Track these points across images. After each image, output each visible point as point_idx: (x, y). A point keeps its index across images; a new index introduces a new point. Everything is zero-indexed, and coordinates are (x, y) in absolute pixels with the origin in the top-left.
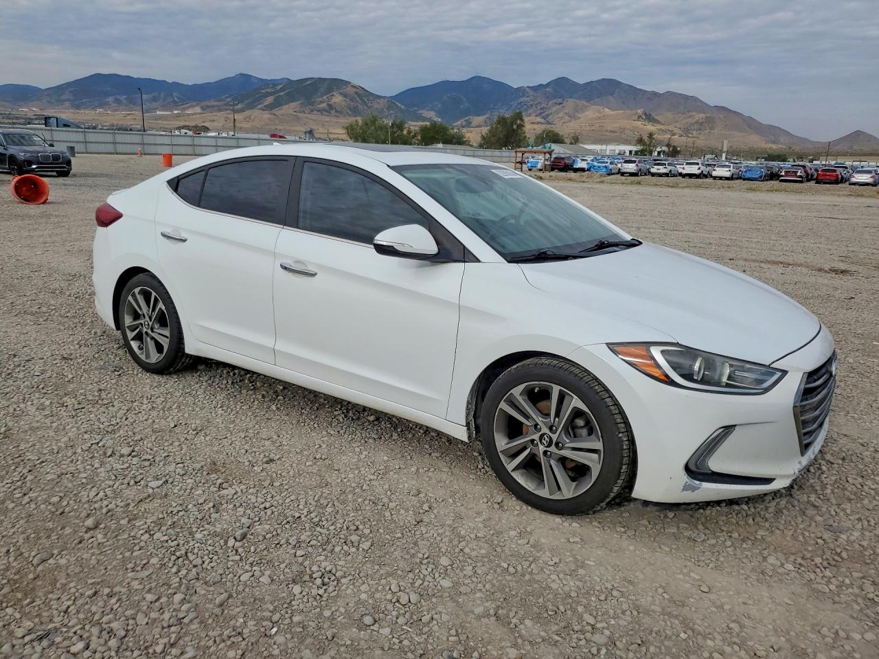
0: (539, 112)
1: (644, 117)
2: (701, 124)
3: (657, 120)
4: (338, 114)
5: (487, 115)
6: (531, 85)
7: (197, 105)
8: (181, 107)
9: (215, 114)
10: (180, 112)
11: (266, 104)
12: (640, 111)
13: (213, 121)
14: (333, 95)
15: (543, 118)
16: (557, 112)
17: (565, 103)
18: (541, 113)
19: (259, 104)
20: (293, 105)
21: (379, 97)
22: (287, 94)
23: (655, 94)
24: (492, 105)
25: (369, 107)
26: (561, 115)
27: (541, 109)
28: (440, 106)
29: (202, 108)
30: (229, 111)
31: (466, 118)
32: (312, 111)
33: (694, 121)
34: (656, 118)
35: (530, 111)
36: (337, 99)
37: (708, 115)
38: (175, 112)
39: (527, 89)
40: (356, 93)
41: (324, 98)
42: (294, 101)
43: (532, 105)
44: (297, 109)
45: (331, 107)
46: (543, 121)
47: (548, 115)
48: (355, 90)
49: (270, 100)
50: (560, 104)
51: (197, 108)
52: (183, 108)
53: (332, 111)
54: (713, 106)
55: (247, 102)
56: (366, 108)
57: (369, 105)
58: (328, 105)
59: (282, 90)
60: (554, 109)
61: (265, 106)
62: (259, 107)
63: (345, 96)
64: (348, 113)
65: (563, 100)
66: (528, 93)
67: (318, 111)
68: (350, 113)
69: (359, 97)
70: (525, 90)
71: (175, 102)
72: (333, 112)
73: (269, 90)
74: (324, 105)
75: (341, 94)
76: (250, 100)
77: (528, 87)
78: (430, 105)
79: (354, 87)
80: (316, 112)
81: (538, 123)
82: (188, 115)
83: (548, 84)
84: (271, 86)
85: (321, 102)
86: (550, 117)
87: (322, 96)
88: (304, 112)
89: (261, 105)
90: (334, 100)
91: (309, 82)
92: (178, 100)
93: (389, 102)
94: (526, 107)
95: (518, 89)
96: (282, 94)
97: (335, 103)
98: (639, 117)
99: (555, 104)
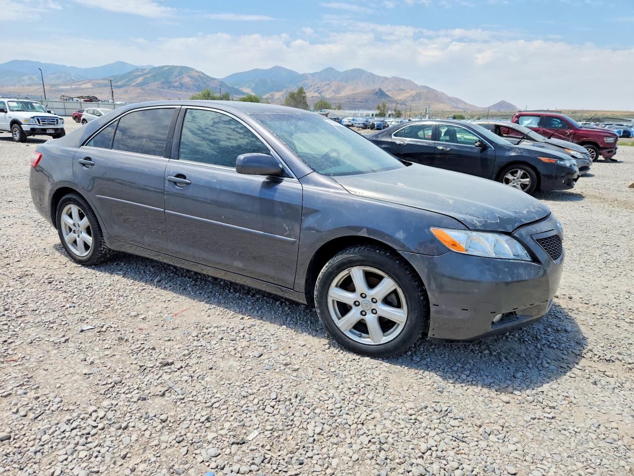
0: (315, 90)
1: (379, 93)
2: (414, 97)
3: (387, 95)
4: (186, 90)
5: (284, 92)
6: (311, 72)
7: (89, 82)
8: (78, 83)
9: (102, 88)
10: (77, 87)
11: (138, 82)
12: (377, 90)
13: (101, 93)
14: (183, 77)
15: (319, 93)
16: (327, 90)
17: (332, 84)
18: (317, 91)
19: (133, 82)
20: (157, 83)
21: (214, 79)
22: (152, 76)
23: (386, 78)
24: (287, 85)
25: (207, 85)
26: (330, 91)
27: (317, 88)
28: (253, 85)
29: (93, 85)
31: (271, 93)
32: (170, 87)
33: (409, 95)
34: (387, 93)
35: (310, 89)
36: (186, 80)
37: (418, 91)
38: (74, 87)
39: (309, 75)
40: (199, 76)
41: (177, 78)
42: (157, 81)
43: (311, 85)
44: (159, 86)
45: (182, 85)
47: (322, 92)
48: (198, 74)
49: (140, 80)
50: (329, 85)
51: (89, 84)
52: (79, 84)
54: (420, 85)
55: (124, 81)
56: (205, 86)
57: (207, 84)
58: (181, 84)
59: (148, 73)
60: (325, 88)
61: (137, 84)
62: (133, 84)
63: (191, 78)
64: (193, 89)
65: (331, 82)
67: (174, 87)
68: (195, 89)
69: (200, 79)
70: (307, 75)
71: (72, 79)
72: (184, 88)
73: (139, 73)
74: (176, 84)
75: (188, 76)
76: (126, 80)
77: (309, 74)
78: (248, 85)
79: (196, 72)
80: (172, 88)
81: (315, 96)
82: (83, 89)
83: (321, 72)
84: (140, 70)
85: (177, 82)
86: (323, 93)
87: (175, 78)
88: (164, 88)
89: (135, 83)
90: (184, 80)
91: (166, 68)
92: (75, 79)
93: (220, 82)
94: (307, 86)
95: (303, 75)
96: (148, 76)
97: (184, 82)
98: (377, 93)
99: (326, 84)
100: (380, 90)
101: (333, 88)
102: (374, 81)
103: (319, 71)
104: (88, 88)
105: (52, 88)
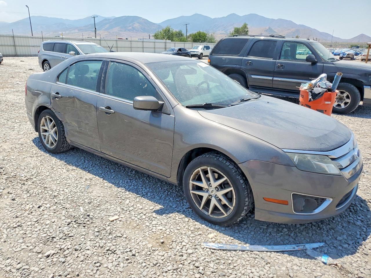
3: (275, 31)
4: (137, 32)
8: (69, 30)
10: (69, 32)
11: (106, 28)
14: (134, 23)
20: (117, 28)
21: (154, 24)
22: (115, 23)
23: (273, 20)
24: (203, 26)
29: (79, 30)
30: (90, 31)
32: (125, 30)
33: (291, 31)
36: (136, 25)
37: (297, 29)
38: (67, 32)
40: (144, 22)
41: (131, 24)
42: (118, 26)
43: (220, 26)
44: (119, 30)
46: (225, 32)
49: (107, 26)
51: (76, 30)
53: (134, 30)
54: (298, 24)
57: (150, 27)
58: (132, 28)
61: (105, 29)
62: (103, 29)
63: (140, 23)
64: (140, 31)
65: (234, 23)
67: (128, 30)
68: (142, 31)
69: (145, 24)
70: (217, 19)
71: (66, 27)
73: (107, 22)
74: (130, 28)
75: (138, 23)
76: (99, 26)
79: (142, 19)
80: (127, 31)
81: (223, 34)
82: (73, 33)
84: (108, 20)
85: (130, 26)
87: (129, 24)
88: (122, 31)
89: (104, 28)
90: (135, 25)
91: (124, 18)
92: (68, 27)
93: (158, 25)
94: (217, 27)
95: (214, 19)
96: (112, 23)
97: (135, 26)
98: (267, 30)
100: (269, 28)
102: (265, 22)
103: (225, 16)
104: (76, 33)
105: (54, 33)
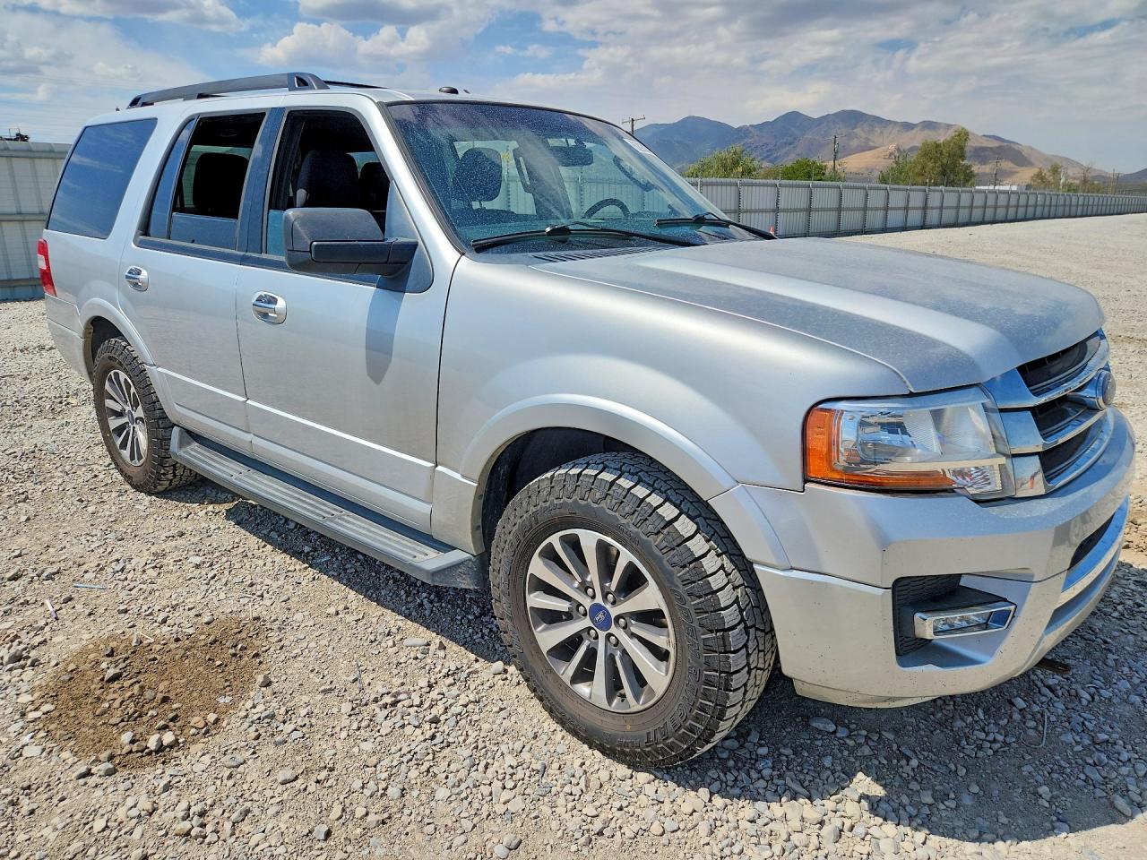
0: (765, 155)
1: (897, 154)
6: (755, 123)
12: (889, 148)
16: (787, 154)
18: (768, 156)
23: (908, 125)
24: (709, 149)
27: (767, 151)
39: (751, 129)
43: (756, 147)
47: (776, 158)
50: (790, 144)
54: (982, 134)
60: (784, 151)
65: (795, 139)
66: (751, 132)
70: (748, 130)
77: (751, 126)
83: (776, 121)
95: (739, 129)
98: (890, 155)
99: (786, 144)
101: (798, 151)
102: (882, 132)
103: (771, 121)
